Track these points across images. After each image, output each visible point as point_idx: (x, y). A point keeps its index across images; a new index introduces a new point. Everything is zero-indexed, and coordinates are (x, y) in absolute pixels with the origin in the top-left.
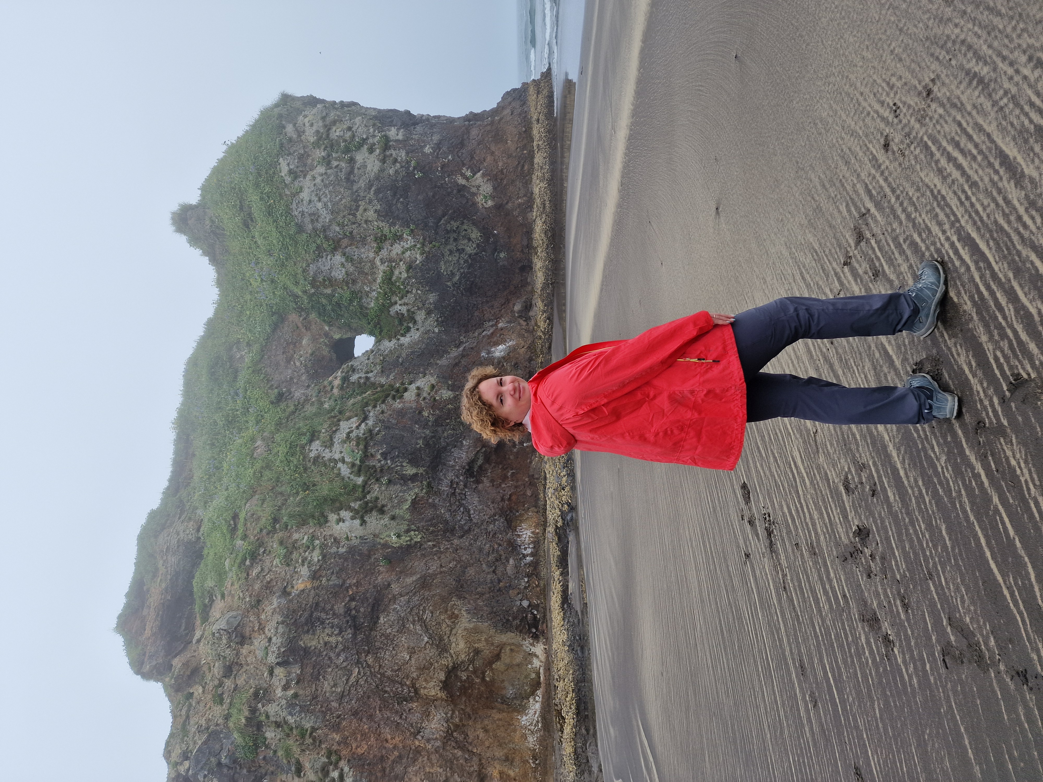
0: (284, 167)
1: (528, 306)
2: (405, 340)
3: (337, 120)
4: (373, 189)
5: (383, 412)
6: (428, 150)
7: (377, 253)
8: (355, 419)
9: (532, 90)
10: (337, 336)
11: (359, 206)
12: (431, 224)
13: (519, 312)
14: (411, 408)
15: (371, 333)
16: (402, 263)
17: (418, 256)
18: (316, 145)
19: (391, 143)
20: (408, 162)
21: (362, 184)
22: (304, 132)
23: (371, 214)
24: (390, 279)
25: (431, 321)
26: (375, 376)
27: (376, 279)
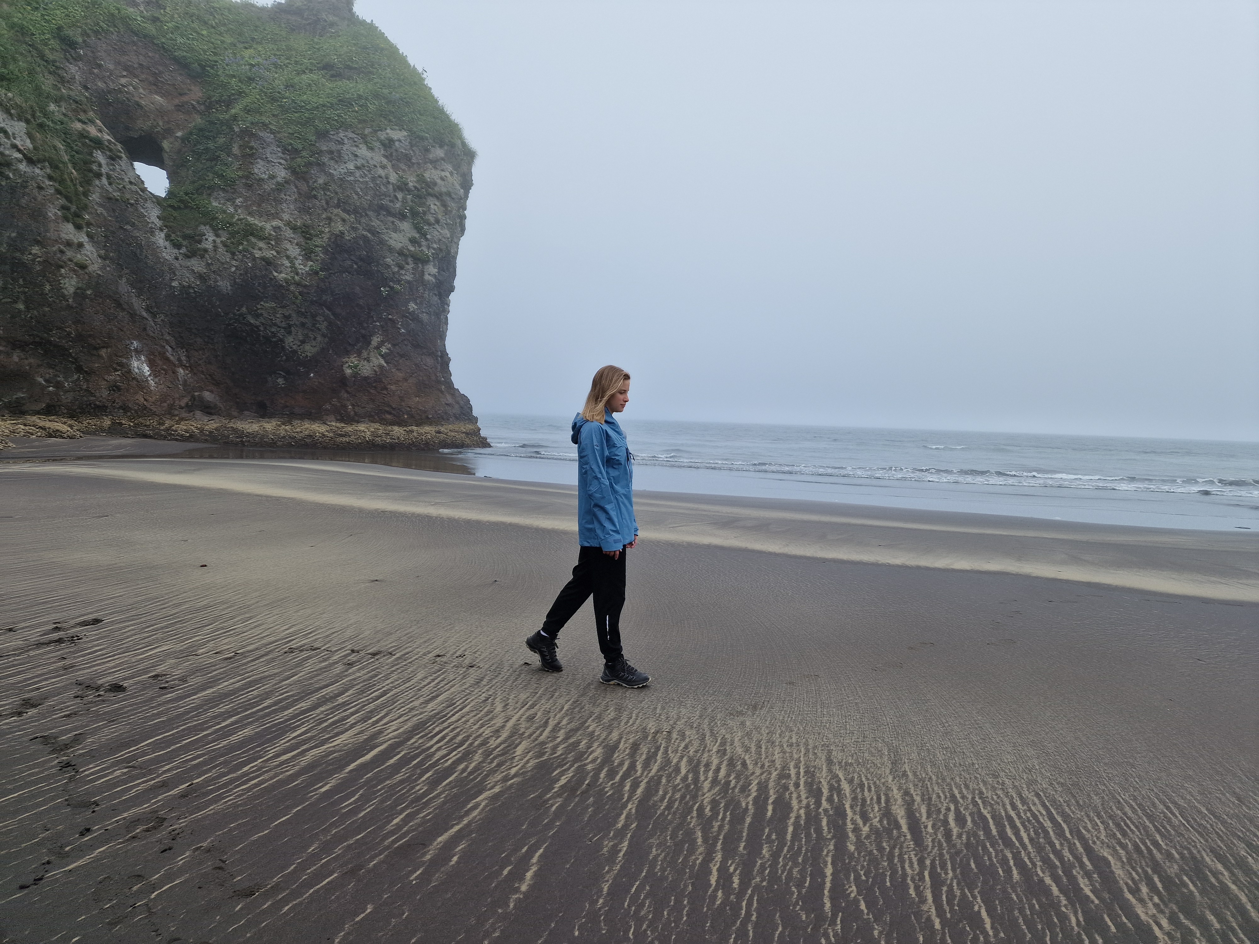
0: (396, 134)
1: (209, 410)
2: (160, 239)
3: (447, 209)
4: (369, 235)
5: (40, 188)
6: (412, 306)
7: (288, 224)
8: (31, 146)
9: (470, 427)
10: (166, 145)
11: (349, 215)
12: (324, 297)
13: (201, 399)
14: (47, 231)
15: (170, 193)
16: (275, 254)
17: (283, 275)
18: (421, 179)
19: (420, 265)
20: (399, 282)
21: (376, 223)
22: (436, 168)
23: (339, 227)
24: (252, 234)
25: (189, 279)
26: (102, 187)
27: (253, 216)
